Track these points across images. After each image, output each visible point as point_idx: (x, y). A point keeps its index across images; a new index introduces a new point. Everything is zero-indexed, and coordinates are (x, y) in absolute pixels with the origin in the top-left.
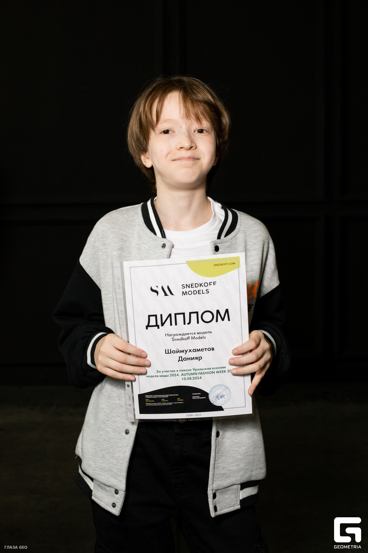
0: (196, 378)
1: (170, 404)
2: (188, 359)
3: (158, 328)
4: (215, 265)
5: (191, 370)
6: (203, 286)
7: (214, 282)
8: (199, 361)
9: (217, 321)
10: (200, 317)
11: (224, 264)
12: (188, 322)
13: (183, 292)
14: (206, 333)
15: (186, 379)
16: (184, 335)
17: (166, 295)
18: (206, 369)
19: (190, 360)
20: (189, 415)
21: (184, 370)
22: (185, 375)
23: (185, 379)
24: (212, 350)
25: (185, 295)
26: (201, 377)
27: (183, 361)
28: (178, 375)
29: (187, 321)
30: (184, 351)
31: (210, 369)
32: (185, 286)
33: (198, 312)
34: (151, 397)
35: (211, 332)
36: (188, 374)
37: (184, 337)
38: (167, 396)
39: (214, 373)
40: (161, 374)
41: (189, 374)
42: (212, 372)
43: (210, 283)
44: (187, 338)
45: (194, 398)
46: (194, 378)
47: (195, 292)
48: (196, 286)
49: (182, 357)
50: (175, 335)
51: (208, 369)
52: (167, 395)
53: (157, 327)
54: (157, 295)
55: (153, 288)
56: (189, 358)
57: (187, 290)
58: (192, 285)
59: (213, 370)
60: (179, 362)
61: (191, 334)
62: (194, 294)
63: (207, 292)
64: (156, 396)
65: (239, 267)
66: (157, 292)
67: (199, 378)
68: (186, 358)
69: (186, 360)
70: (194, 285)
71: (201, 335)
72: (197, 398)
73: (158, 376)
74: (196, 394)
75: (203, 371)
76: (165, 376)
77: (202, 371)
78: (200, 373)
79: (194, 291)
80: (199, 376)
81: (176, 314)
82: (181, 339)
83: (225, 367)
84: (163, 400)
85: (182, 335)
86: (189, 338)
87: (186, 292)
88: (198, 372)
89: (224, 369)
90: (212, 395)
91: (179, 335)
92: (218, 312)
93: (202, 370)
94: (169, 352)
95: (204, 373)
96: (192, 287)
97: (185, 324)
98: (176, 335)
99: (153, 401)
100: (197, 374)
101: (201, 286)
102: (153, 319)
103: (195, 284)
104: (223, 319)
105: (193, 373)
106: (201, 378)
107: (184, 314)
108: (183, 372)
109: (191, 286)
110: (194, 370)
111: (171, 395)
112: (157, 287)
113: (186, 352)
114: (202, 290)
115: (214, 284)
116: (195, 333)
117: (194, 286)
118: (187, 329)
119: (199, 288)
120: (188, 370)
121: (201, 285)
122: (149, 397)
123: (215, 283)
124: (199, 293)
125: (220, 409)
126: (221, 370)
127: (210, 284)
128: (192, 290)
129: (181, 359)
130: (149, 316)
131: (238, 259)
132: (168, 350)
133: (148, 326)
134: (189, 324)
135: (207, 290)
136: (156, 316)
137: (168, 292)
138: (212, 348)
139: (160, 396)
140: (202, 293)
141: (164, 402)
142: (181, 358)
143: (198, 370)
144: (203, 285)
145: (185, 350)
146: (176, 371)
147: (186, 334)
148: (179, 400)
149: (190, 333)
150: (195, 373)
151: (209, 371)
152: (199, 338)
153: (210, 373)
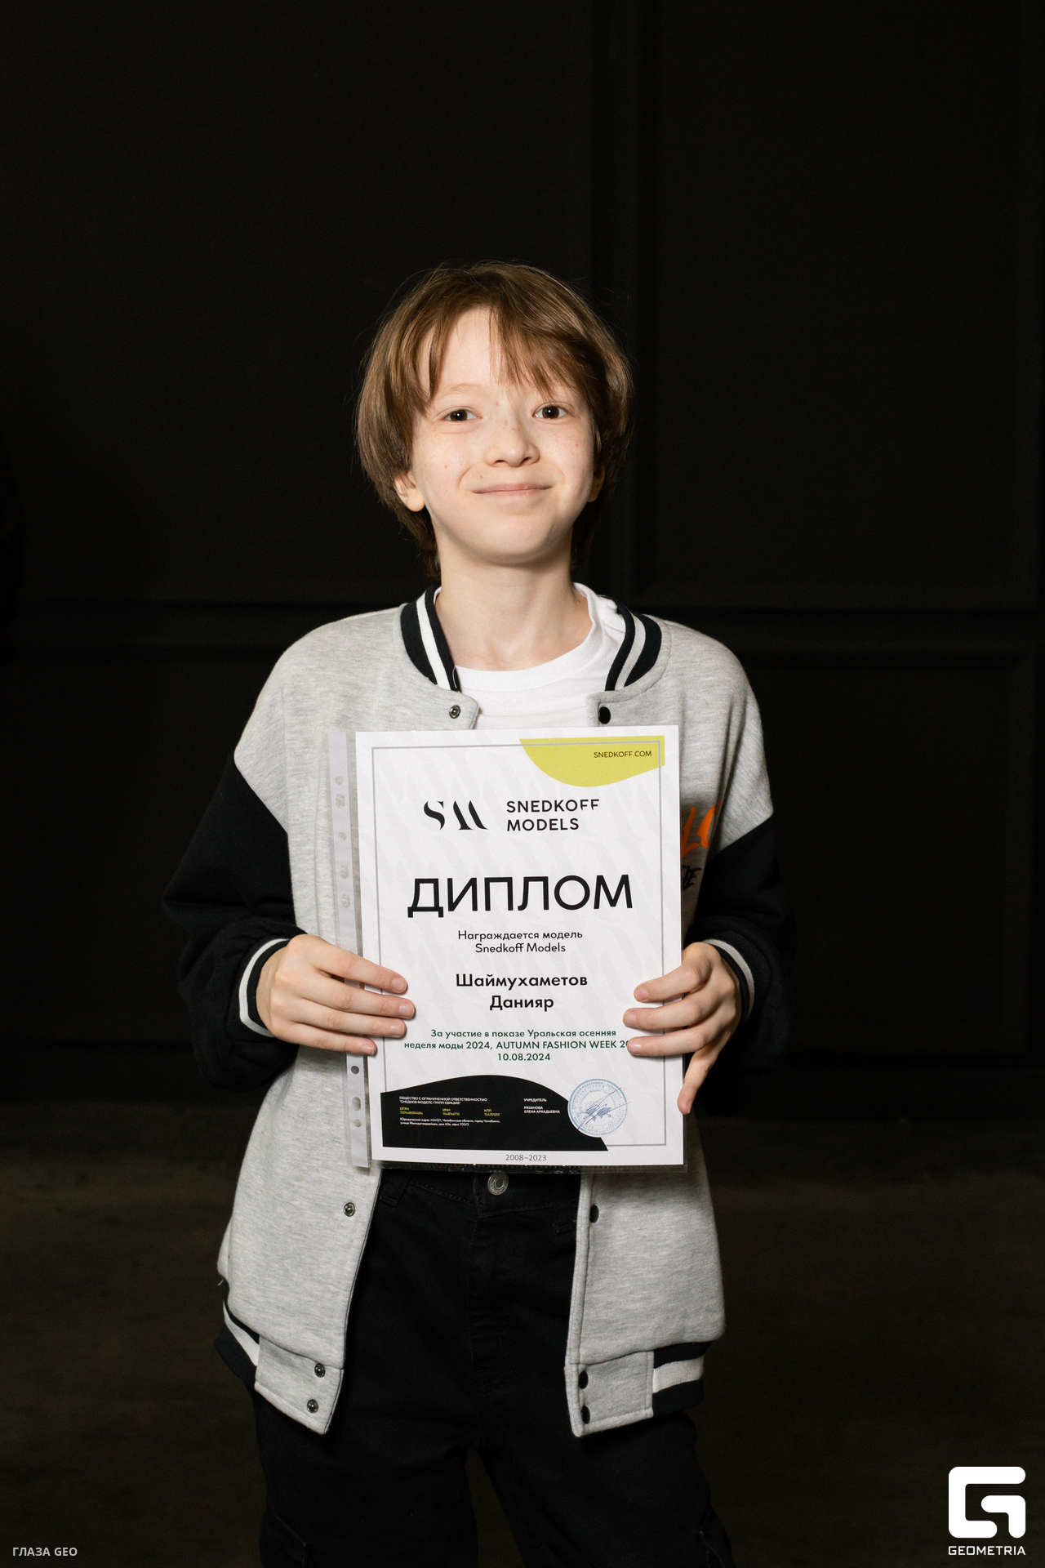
0: (535, 1058)
1: (465, 1123)
2: (516, 1003)
3: (441, 915)
4: (597, 755)
5: (522, 1034)
6: (563, 810)
7: (592, 801)
8: (546, 1010)
9: (597, 906)
10: (552, 893)
11: (621, 754)
12: (520, 904)
13: (510, 822)
14: (567, 935)
15: (510, 1057)
16: (507, 937)
17: (464, 826)
18: (562, 1034)
19: (521, 1006)
20: (514, 1158)
21: (505, 1034)
22: (507, 1046)
23: (506, 1057)
24: (581, 984)
25: (514, 829)
26: (548, 1055)
27: (503, 1007)
28: (488, 1047)
29: (518, 900)
30: (507, 981)
31: (574, 1034)
32: (516, 805)
33: (547, 878)
34: (416, 1102)
35: (579, 935)
36: (514, 1044)
37: (508, 943)
38: (457, 1101)
39: (585, 1047)
40: (443, 1040)
41: (519, 1046)
42: (580, 1043)
43: (582, 801)
44: (517, 947)
45: (528, 1110)
46: (531, 1057)
47: (542, 825)
48: (545, 809)
49: (499, 997)
50: (483, 936)
51: (569, 1034)
52: (457, 1099)
53: (437, 913)
54: (442, 827)
55: (432, 807)
56: (518, 1001)
57: (522, 816)
58: (535, 804)
59: (583, 1039)
60: (491, 1009)
61: (527, 936)
62: (539, 829)
63: (574, 826)
64: (426, 1101)
65: (660, 763)
66: (440, 818)
67: (544, 1058)
68: (511, 1001)
69: (511, 1006)
70: (540, 804)
71: (554, 942)
72: (536, 1110)
73: (434, 1046)
74: (535, 1100)
75: (556, 1039)
76: (454, 1047)
77: (553, 1040)
78: (547, 1044)
79: (538, 821)
80: (545, 1051)
81: (488, 881)
82: (499, 950)
83: (614, 1033)
84: (446, 1112)
85: (502, 936)
86: (521, 947)
87: (518, 822)
88: (541, 1039)
89: (610, 1038)
90: (577, 1105)
91: (494, 936)
92: (601, 881)
93: (553, 1035)
94: (468, 982)
95: (558, 1046)
96: (535, 809)
97: (511, 907)
98: (486, 936)
99: (420, 1113)
100: (538, 1047)
101: (558, 808)
102: (427, 890)
103: (543, 802)
104: (613, 902)
105: (529, 1043)
106: (549, 1059)
107: (509, 881)
108: (503, 1039)
109: (533, 806)
110: (531, 1034)
111: (467, 1099)
112: (442, 803)
113: (512, 984)
114: (561, 820)
115: (593, 806)
116: (537, 936)
117: (540, 808)
118: (517, 922)
119: (552, 814)
120: (515, 1034)
121: (559, 805)
122: (410, 1102)
123: (595, 803)
124: (553, 827)
125: (597, 1144)
126: (603, 1040)
127: (582, 806)
128: (534, 817)
129: (496, 1004)
130: (418, 882)
131: (659, 742)
132: (464, 975)
133: (413, 909)
134: (522, 908)
135: (574, 821)
136: (435, 882)
137: (469, 818)
138: (581, 978)
139: (438, 1099)
140: (559, 828)
141: (448, 1117)
142: (496, 999)
143: (543, 1034)
144: (563, 805)
145: (509, 979)
146: (483, 1035)
147: (513, 936)
148: (488, 1113)
149: (525, 934)
150: (533, 1043)
151: (570, 1039)
152: (547, 949)
153: (574, 1045)
